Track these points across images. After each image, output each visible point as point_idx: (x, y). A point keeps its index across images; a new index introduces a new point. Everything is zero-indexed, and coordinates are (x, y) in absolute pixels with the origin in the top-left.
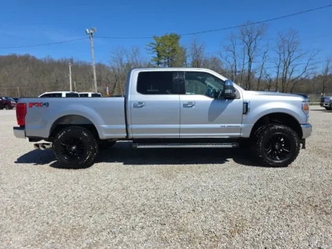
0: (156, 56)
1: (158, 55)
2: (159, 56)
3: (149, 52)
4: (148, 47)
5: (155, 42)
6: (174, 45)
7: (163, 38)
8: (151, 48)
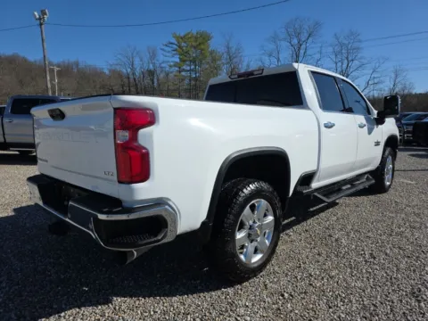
0: (178, 60)
2: (182, 61)
3: (167, 54)
4: (165, 48)
5: (174, 41)
6: (202, 47)
7: (187, 37)
8: (170, 49)
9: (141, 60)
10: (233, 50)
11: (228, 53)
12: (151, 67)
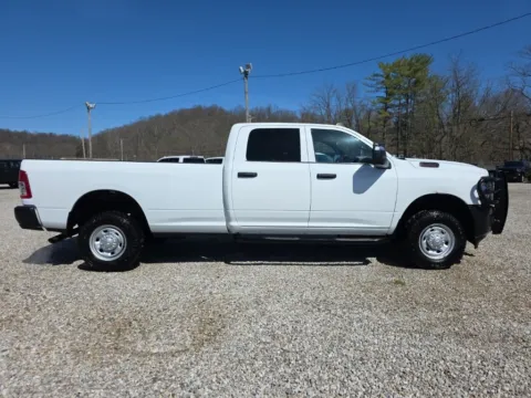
0: (384, 95)
1: (387, 92)
2: (389, 95)
3: (370, 89)
4: (369, 82)
5: (380, 72)
6: (419, 74)
7: (397, 65)
8: (374, 83)
9: (339, 99)
10: (463, 74)
11: (456, 78)
12: (350, 105)
